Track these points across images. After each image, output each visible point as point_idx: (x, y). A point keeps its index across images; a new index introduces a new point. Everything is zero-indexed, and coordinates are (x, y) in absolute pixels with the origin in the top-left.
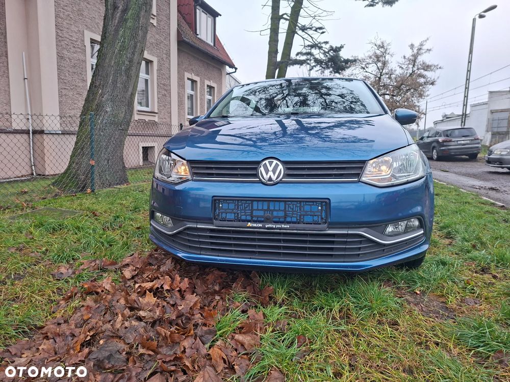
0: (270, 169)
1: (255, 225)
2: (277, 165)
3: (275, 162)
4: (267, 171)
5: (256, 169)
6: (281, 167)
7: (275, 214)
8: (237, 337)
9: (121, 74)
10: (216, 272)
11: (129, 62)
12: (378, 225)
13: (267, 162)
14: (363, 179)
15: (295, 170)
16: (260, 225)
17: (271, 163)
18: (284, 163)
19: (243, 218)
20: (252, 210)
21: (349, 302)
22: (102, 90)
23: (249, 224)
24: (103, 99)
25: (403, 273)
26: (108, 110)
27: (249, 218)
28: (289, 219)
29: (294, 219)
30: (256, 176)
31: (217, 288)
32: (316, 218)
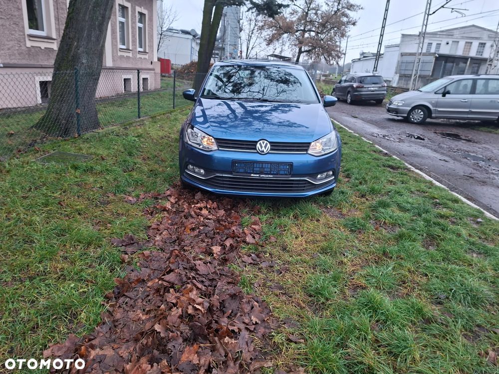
0: (263, 146)
1: (255, 175)
2: (267, 144)
3: (266, 142)
4: (261, 147)
5: (256, 145)
6: (269, 145)
7: (265, 170)
8: (252, 226)
9: (94, 29)
10: (227, 199)
11: (102, 17)
12: (313, 175)
13: (261, 142)
14: (309, 152)
15: (276, 147)
16: (258, 175)
17: (263, 143)
18: (270, 143)
19: (249, 171)
20: (254, 168)
21: (298, 211)
22: (78, 42)
23: (252, 175)
24: (79, 51)
25: (322, 198)
26: (84, 61)
27: (252, 172)
28: (272, 172)
29: (275, 173)
30: (255, 149)
31: (229, 207)
32: (286, 172)
